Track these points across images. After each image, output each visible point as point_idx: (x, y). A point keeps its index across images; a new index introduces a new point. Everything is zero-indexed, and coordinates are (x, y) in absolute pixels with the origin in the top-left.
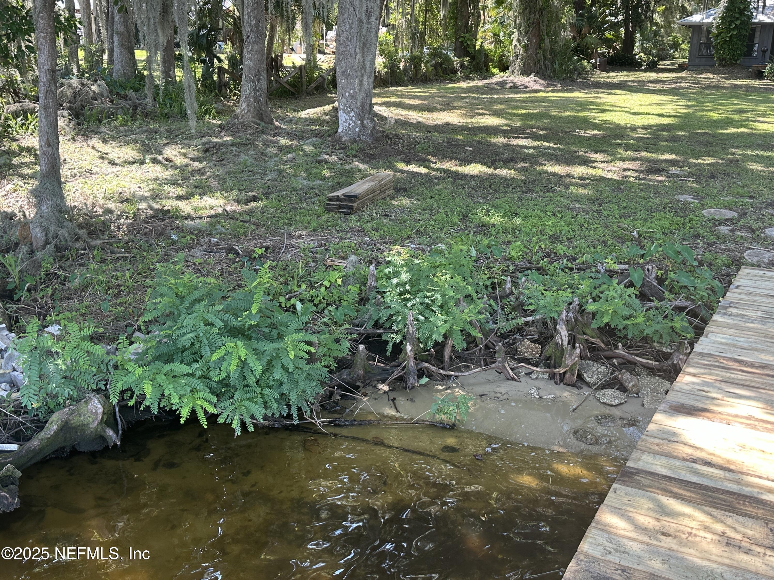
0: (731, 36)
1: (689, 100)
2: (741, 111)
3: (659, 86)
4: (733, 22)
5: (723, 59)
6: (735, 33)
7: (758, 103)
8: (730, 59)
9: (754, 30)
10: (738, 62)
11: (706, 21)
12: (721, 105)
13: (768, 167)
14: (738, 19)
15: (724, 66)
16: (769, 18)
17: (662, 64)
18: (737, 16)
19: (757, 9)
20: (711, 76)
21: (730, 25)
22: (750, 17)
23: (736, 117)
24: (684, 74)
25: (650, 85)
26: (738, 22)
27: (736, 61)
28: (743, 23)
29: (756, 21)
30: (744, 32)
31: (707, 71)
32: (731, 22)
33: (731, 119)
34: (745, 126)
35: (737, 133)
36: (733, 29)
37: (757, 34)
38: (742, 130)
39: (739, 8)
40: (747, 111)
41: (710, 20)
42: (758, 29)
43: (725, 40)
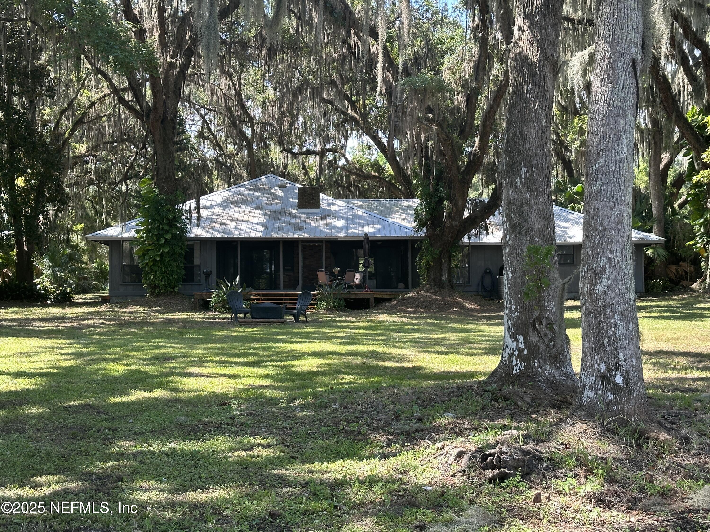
0: (161, 256)
1: (86, 345)
2: (167, 358)
3: (51, 326)
4: (162, 236)
5: (155, 287)
6: (166, 250)
7: (193, 343)
8: (165, 286)
9: (191, 249)
10: (176, 289)
11: (126, 235)
12: (137, 349)
14: (167, 232)
15: (158, 295)
16: (207, 232)
17: (77, 298)
18: (166, 227)
19: (190, 219)
20: (141, 309)
21: (158, 240)
22: (184, 231)
23: (152, 369)
24: (102, 308)
25: (38, 324)
26: (169, 236)
27: (173, 288)
28: (175, 236)
29: (192, 235)
30: (178, 250)
31: (136, 303)
32: (159, 237)
33: (146, 373)
34: (161, 386)
35: (150, 399)
36: (163, 245)
37: (197, 253)
38: (159, 393)
39: (167, 218)
40: (175, 358)
41: (132, 234)
42: (197, 247)
43: (155, 260)
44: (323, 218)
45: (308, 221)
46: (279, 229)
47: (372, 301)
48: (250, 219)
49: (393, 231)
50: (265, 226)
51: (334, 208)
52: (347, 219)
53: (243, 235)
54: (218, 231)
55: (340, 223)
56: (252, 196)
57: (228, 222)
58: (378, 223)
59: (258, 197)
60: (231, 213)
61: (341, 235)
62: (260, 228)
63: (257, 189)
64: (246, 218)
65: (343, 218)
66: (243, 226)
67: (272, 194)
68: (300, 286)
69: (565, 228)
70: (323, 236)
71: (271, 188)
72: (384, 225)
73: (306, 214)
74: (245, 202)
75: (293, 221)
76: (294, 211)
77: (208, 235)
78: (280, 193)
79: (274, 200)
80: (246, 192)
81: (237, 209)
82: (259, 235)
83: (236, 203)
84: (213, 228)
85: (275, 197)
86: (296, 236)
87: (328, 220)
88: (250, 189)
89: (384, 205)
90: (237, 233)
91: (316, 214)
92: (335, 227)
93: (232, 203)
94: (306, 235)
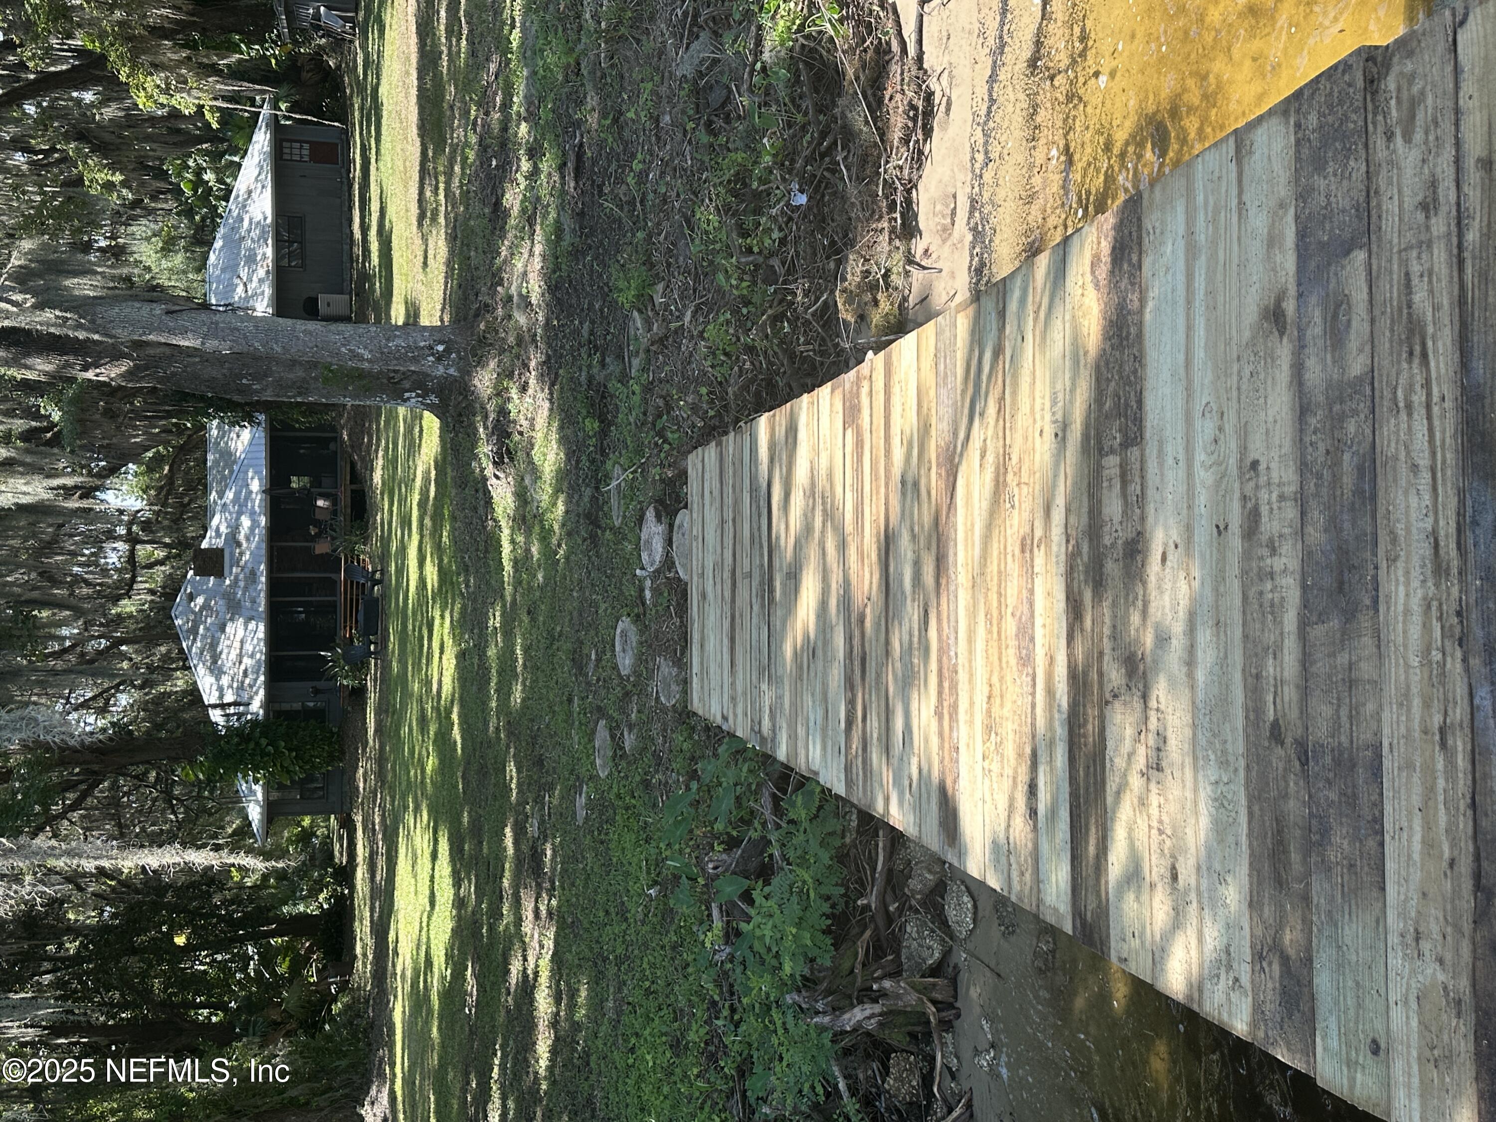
0: (290, 750)
1: (406, 808)
2: (423, 721)
3: (381, 862)
4: (262, 750)
5: (331, 756)
6: (283, 744)
7: (407, 694)
8: (330, 744)
9: (279, 714)
10: (335, 730)
11: (260, 796)
12: (412, 752)
13: (517, 675)
14: (257, 744)
15: (343, 753)
16: (256, 693)
17: (340, 857)
18: (252, 745)
19: (240, 715)
20: (361, 771)
21: (268, 754)
22: (255, 723)
23: (433, 729)
24: (358, 819)
25: (378, 878)
26: (264, 742)
27: (333, 734)
28: (264, 734)
29: (261, 712)
30: (282, 730)
31: (353, 779)
32: (264, 754)
33: (436, 734)
34: (449, 712)
35: (460, 724)
36: (276, 748)
37: (286, 707)
38: (455, 717)
39: (239, 744)
40: (423, 710)
41: (258, 789)
42: (277, 707)
43: (296, 757)
44: (239, 544)
45: (242, 563)
46: (253, 601)
47: (354, 487)
48: (238, 638)
49: (258, 455)
50: (251, 619)
51: (223, 529)
52: (240, 513)
53: (262, 646)
54: (256, 680)
55: (246, 522)
56: (204, 637)
57: (243, 667)
58: (246, 472)
59: (207, 629)
60: (230, 664)
61: (263, 520)
62: (252, 625)
63: (194, 631)
64: (237, 645)
65: (238, 519)
66: (249, 647)
67: (201, 611)
68: (333, 576)
69: (251, 223)
70: (264, 546)
71: (193, 612)
72: (250, 466)
73: (231, 567)
74: (214, 645)
75: (242, 584)
76: (228, 582)
77: (262, 692)
78: (200, 600)
79: (211, 609)
80: (199, 644)
81: (224, 656)
82: (262, 627)
83: (215, 658)
84: (251, 686)
85: (205, 606)
86: (263, 579)
87: (241, 537)
88: (195, 640)
89: (216, 462)
90: (258, 656)
91: (232, 554)
92: (252, 529)
93: (215, 662)
94: (262, 567)
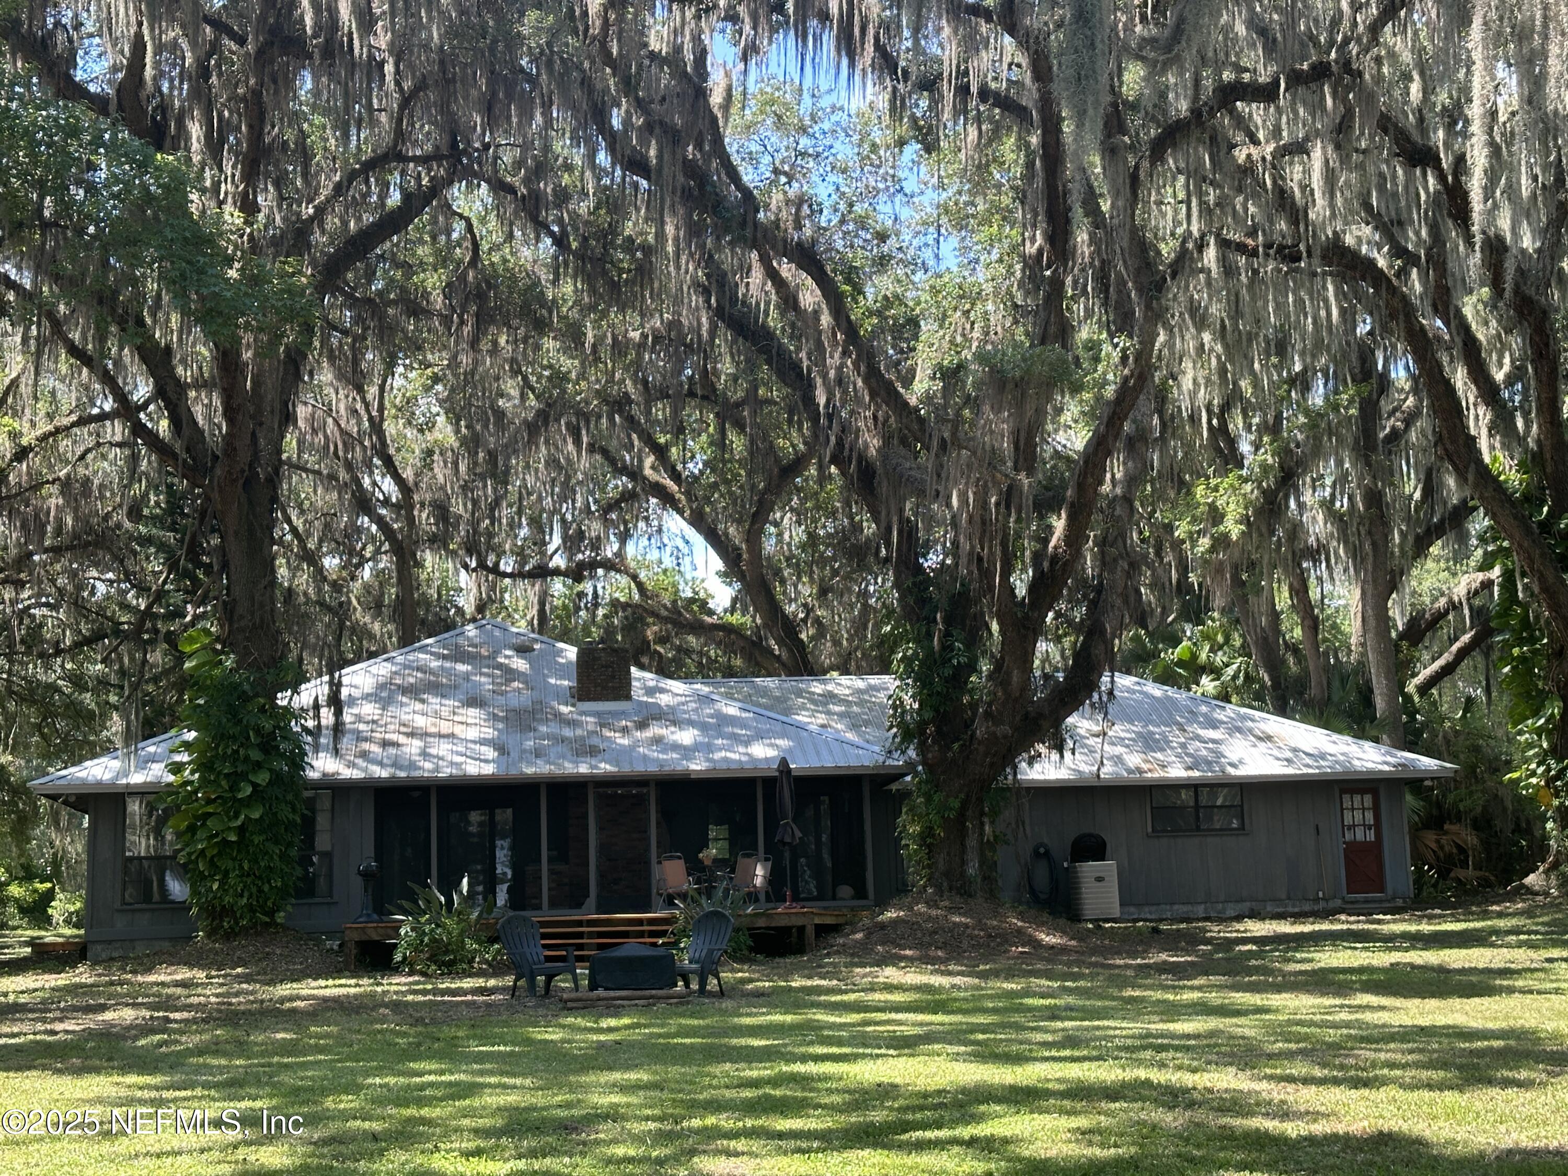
0: (241, 830)
4: (243, 776)
5: (227, 911)
6: (256, 815)
8: (251, 909)
9: (310, 807)
10: (280, 917)
11: (137, 778)
14: (258, 766)
15: (229, 936)
16: (351, 765)
18: (255, 755)
19: (315, 735)
20: (200, 975)
21: (234, 788)
22: (298, 761)
26: (262, 778)
27: (271, 913)
28: (277, 777)
29: (316, 774)
30: (285, 813)
31: (171, 959)
32: (235, 779)
36: (247, 803)
37: (322, 821)
39: (258, 731)
41: (157, 773)
42: (325, 803)
43: (225, 842)
44: (642, 725)
45: (607, 733)
46: (538, 753)
47: (810, 932)
48: (458, 730)
49: (825, 753)
50: (501, 749)
51: (664, 700)
52: (703, 727)
53: (446, 772)
54: (381, 764)
55: (687, 737)
56: (448, 672)
57: (402, 739)
58: (782, 736)
59: (467, 677)
60: (405, 717)
61: (697, 766)
62: (490, 753)
63: (459, 655)
64: (445, 727)
65: (691, 723)
66: (442, 749)
67: (500, 666)
70: (653, 769)
71: (496, 652)
72: (799, 741)
73: (597, 714)
74: (435, 688)
75: (568, 732)
76: (565, 709)
77: (356, 774)
78: (520, 664)
79: (509, 681)
80: (435, 664)
81: (418, 706)
82: (488, 770)
83: (414, 692)
84: (364, 755)
85: (510, 674)
86: (583, 769)
87: (655, 730)
88: (445, 657)
89: (765, 692)
90: (428, 765)
91: (623, 714)
92: (676, 747)
93: (407, 690)
94: (609, 768)
